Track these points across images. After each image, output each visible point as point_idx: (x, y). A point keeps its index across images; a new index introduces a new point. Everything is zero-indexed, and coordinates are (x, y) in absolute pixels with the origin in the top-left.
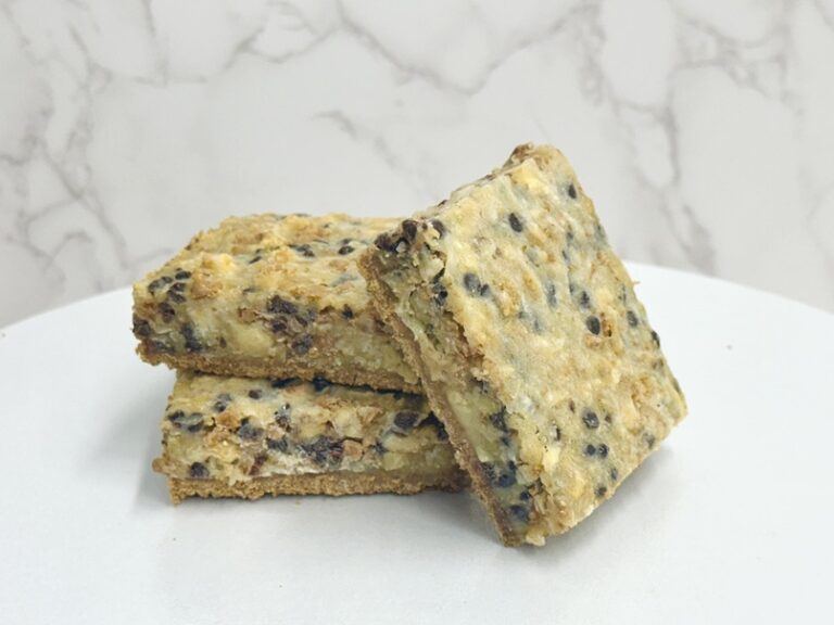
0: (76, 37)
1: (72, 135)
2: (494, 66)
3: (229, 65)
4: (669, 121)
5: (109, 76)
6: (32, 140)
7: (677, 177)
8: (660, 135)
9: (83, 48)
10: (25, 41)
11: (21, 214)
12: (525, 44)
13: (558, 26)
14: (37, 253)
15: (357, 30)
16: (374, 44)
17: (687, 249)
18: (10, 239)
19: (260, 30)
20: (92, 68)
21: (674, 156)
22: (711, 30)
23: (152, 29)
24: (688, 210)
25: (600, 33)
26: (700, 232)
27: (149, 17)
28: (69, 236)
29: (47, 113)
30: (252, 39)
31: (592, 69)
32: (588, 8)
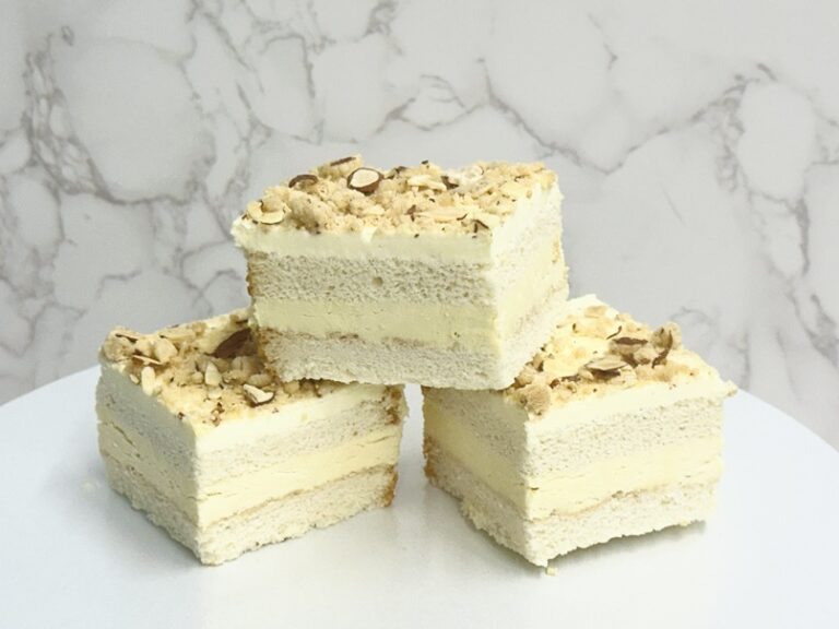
0: (242, 94)
1: (231, 182)
2: (633, 149)
3: (380, 130)
4: (802, 213)
5: (269, 132)
6: (195, 185)
7: (806, 268)
8: (793, 226)
9: (248, 106)
10: (196, 96)
11: (179, 250)
12: (664, 131)
13: (697, 117)
14: (191, 286)
15: (504, 107)
16: (518, 120)
17: (812, 335)
18: (166, 271)
19: (412, 100)
20: (255, 124)
21: (804, 248)
23: (312, 93)
24: (815, 299)
25: (740, 129)
26: (826, 320)
27: (310, 81)
28: (220, 273)
29: (210, 161)
30: (404, 107)
31: (728, 156)
32: (729, 102)
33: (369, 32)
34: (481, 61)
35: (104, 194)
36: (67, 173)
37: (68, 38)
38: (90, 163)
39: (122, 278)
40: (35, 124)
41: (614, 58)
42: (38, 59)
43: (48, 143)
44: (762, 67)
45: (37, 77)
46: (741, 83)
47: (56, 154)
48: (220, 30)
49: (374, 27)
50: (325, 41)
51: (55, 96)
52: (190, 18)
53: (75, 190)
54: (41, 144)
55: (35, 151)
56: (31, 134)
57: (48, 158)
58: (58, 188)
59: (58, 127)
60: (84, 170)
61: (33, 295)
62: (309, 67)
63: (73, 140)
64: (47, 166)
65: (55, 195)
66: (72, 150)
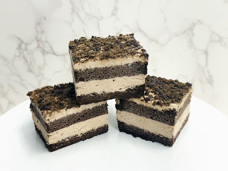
0: (84, 31)
2: (169, 40)
4: (206, 53)
7: (207, 65)
8: (204, 56)
9: (85, 33)
10: (74, 31)
12: (177, 36)
13: (184, 32)
15: (141, 31)
16: (145, 34)
17: (207, 79)
19: (121, 31)
21: (207, 60)
22: (217, 35)
23: (99, 30)
24: (208, 72)
25: (193, 34)
26: (210, 76)
27: (99, 27)
31: (191, 41)
32: (191, 29)
33: (112, 15)
34: (137, 21)
35: (54, 54)
36: (46, 49)
37: (45, 19)
38: (51, 47)
39: (59, 72)
40: (39, 38)
41: (166, 20)
42: (38, 24)
43: (41, 43)
44: (199, 21)
45: (38, 28)
46: (194, 24)
47: (43, 45)
48: (79, 16)
49: (113, 14)
50: (102, 18)
51: (43, 32)
52: (72, 13)
53: (48, 53)
54: (40, 43)
55: (38, 45)
56: (38, 40)
57: (41, 46)
58: (44, 52)
59: (43, 39)
60: (49, 48)
61: (39, 76)
62: (98, 24)
63: (47, 42)
64: (41, 48)
65: (43, 54)
66: (47, 44)
